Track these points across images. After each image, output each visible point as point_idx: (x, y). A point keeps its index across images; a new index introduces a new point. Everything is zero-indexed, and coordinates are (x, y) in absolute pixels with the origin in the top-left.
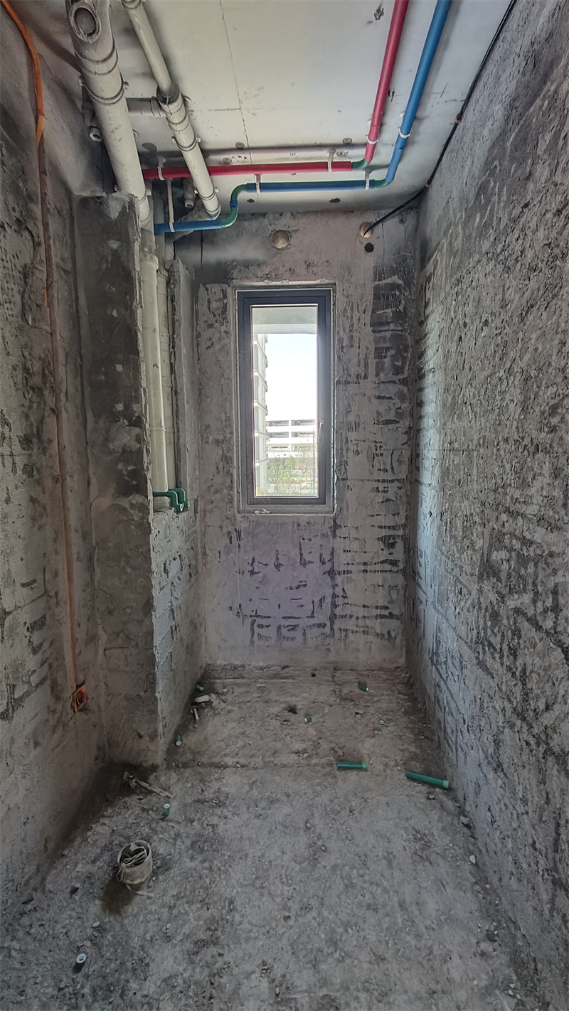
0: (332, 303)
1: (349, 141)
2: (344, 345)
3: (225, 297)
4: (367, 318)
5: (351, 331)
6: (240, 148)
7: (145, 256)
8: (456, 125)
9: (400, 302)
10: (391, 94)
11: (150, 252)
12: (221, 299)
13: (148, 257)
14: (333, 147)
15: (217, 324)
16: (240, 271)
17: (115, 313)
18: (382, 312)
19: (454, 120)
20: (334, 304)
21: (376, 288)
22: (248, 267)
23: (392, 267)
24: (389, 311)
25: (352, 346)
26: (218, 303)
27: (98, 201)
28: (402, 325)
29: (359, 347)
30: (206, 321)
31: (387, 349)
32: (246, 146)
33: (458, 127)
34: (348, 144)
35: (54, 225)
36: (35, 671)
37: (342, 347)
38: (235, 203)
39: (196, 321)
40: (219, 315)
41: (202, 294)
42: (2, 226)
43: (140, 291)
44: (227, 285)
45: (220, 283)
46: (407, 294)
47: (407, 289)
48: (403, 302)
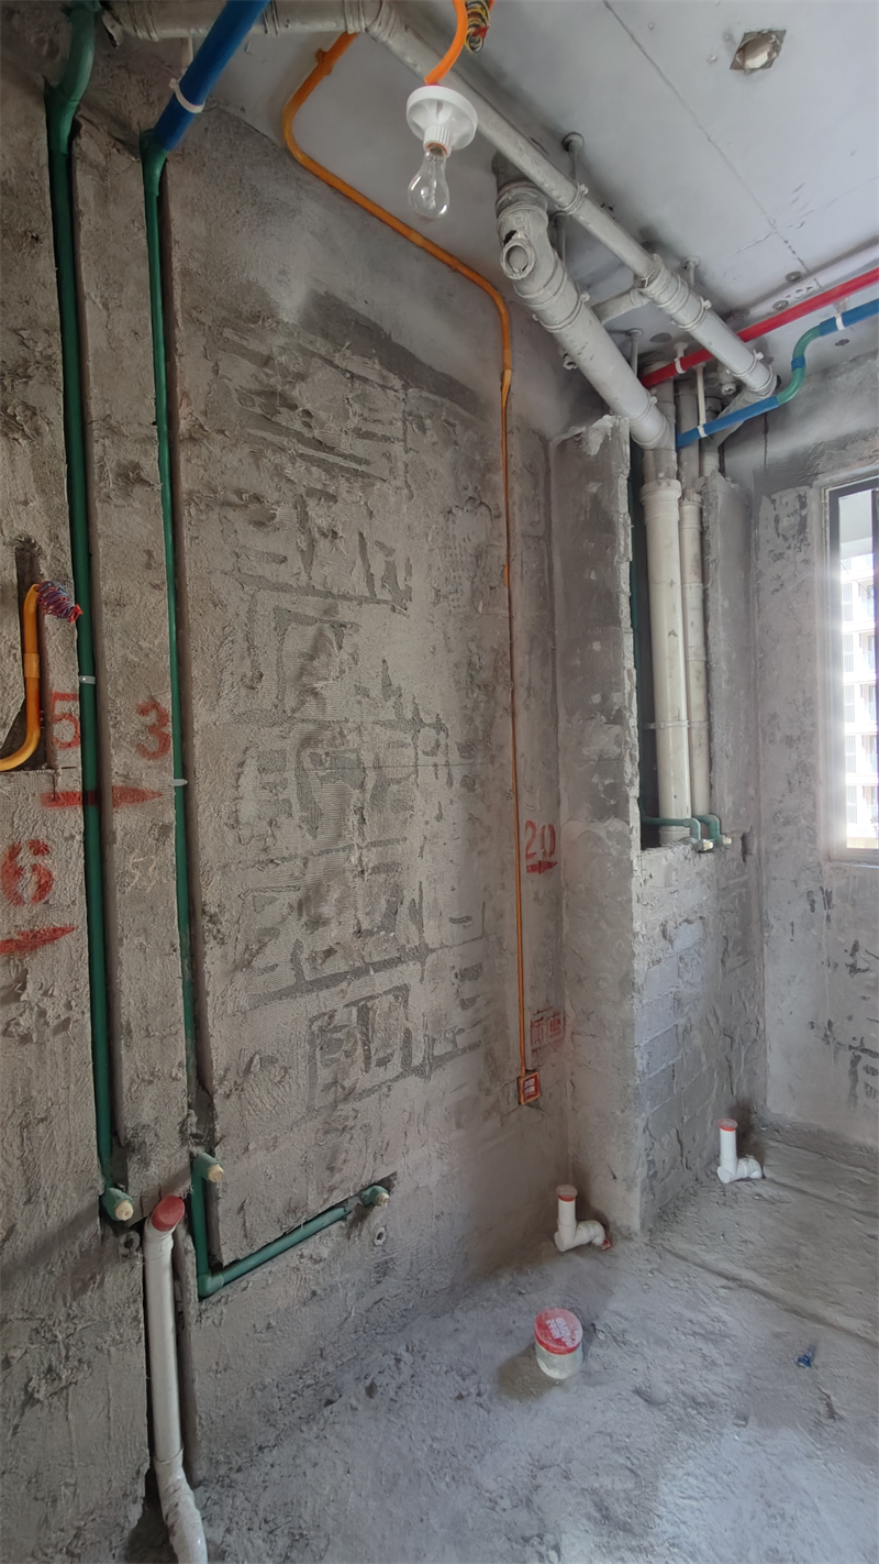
3: (803, 505)
6: (795, 278)
7: (659, 484)
12: (796, 511)
13: (664, 484)
15: (790, 552)
16: (830, 459)
22: (844, 448)
26: (792, 519)
27: (577, 439)
30: (771, 551)
32: (803, 271)
35: (520, 486)
36: (463, 1030)
38: (798, 361)
39: (756, 554)
40: (793, 537)
41: (766, 511)
42: (450, 512)
43: (625, 539)
44: (805, 488)
45: (794, 487)
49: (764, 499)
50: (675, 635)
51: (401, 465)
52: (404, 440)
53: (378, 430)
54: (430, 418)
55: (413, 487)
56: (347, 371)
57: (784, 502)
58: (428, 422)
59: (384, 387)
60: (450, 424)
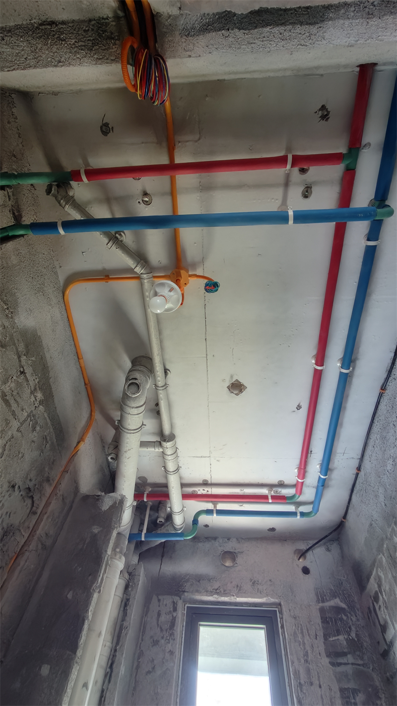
0: (280, 625)
1: (282, 483)
2: (302, 682)
3: (175, 609)
4: (320, 645)
5: (306, 661)
6: (205, 484)
7: (115, 555)
8: (357, 475)
9: (350, 628)
10: (310, 452)
11: (121, 552)
12: (170, 611)
13: (118, 556)
14: (271, 486)
15: (163, 641)
16: (192, 585)
17: (70, 596)
18: (334, 638)
19: (355, 471)
20: (282, 627)
21: (322, 610)
22: (199, 581)
23: (331, 590)
24: (341, 637)
25: (312, 684)
26: (168, 617)
27: (97, 498)
28: (362, 659)
29: (320, 687)
30: (152, 637)
31: (355, 692)
32: (209, 482)
33: (359, 476)
34: (281, 485)
35: (54, 505)
37: (300, 683)
38: (195, 521)
39: (143, 635)
40: (166, 630)
41: (154, 606)
42: (13, 487)
43: (103, 574)
44: (178, 598)
45: (172, 595)
46: (354, 619)
47: (352, 613)
48: (353, 628)
49: (155, 597)
51: (10, 433)
52: (22, 424)
53: (14, 406)
54: (40, 428)
55: (6, 452)
56: (23, 368)
57: (165, 603)
58: (38, 428)
59: (32, 393)
60: (46, 439)
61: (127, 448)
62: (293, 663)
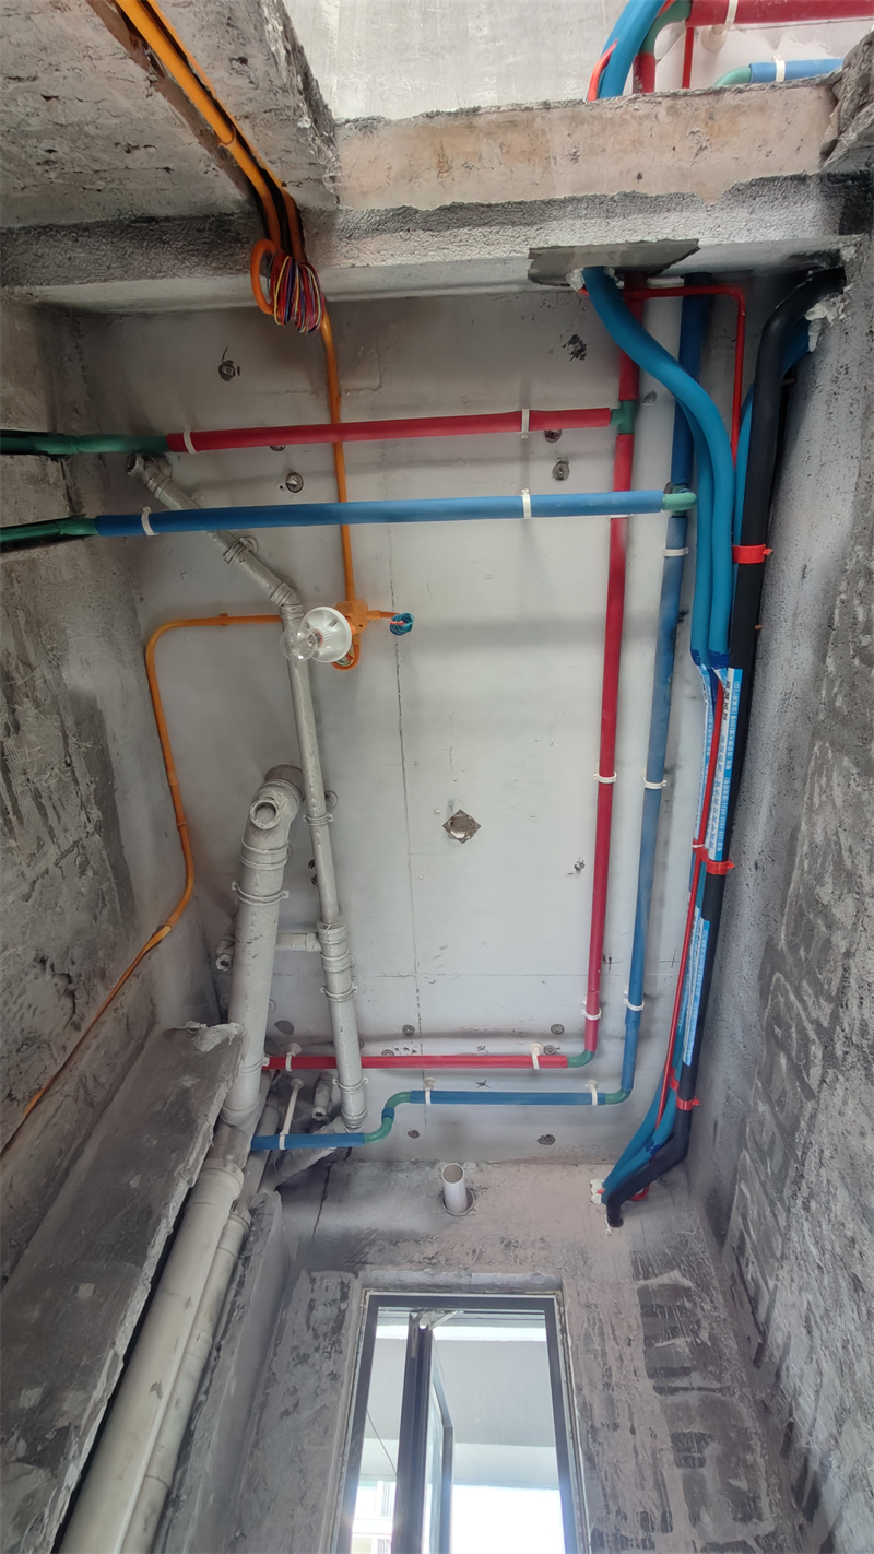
0: (558, 1327)
1: (560, 1028)
2: (598, 1425)
3: (344, 1297)
4: (637, 1357)
5: (607, 1385)
6: (409, 1033)
7: (225, 1165)
9: (698, 1323)
10: (608, 961)
11: (236, 1161)
12: (334, 1301)
13: (229, 1168)
14: (538, 1038)
15: (317, 1356)
16: (381, 1251)
18: (665, 1343)
20: (564, 1330)
21: (643, 1293)
22: (396, 1244)
23: (665, 1255)
24: (679, 1341)
25: (616, 1427)
26: (329, 1310)
27: (191, 1032)
28: (719, 1379)
29: (633, 1431)
30: (295, 1348)
31: (702, 1439)
32: (417, 1029)
34: (557, 1032)
35: (109, 1028)
37: (592, 1427)
38: (388, 1117)
39: (276, 1346)
40: (326, 1335)
41: (302, 1287)
42: (43, 962)
43: (198, 1154)
44: (351, 1275)
45: (340, 1270)
46: (707, 1307)
47: (704, 1295)
48: (705, 1324)
49: (304, 1274)
50: (159, 1395)
51: (43, 865)
52: (63, 855)
53: (52, 819)
54: (94, 874)
55: (35, 895)
56: (70, 757)
57: (324, 1285)
58: (90, 873)
59: (83, 806)
60: (103, 899)
61: (253, 935)
62: (580, 1389)
